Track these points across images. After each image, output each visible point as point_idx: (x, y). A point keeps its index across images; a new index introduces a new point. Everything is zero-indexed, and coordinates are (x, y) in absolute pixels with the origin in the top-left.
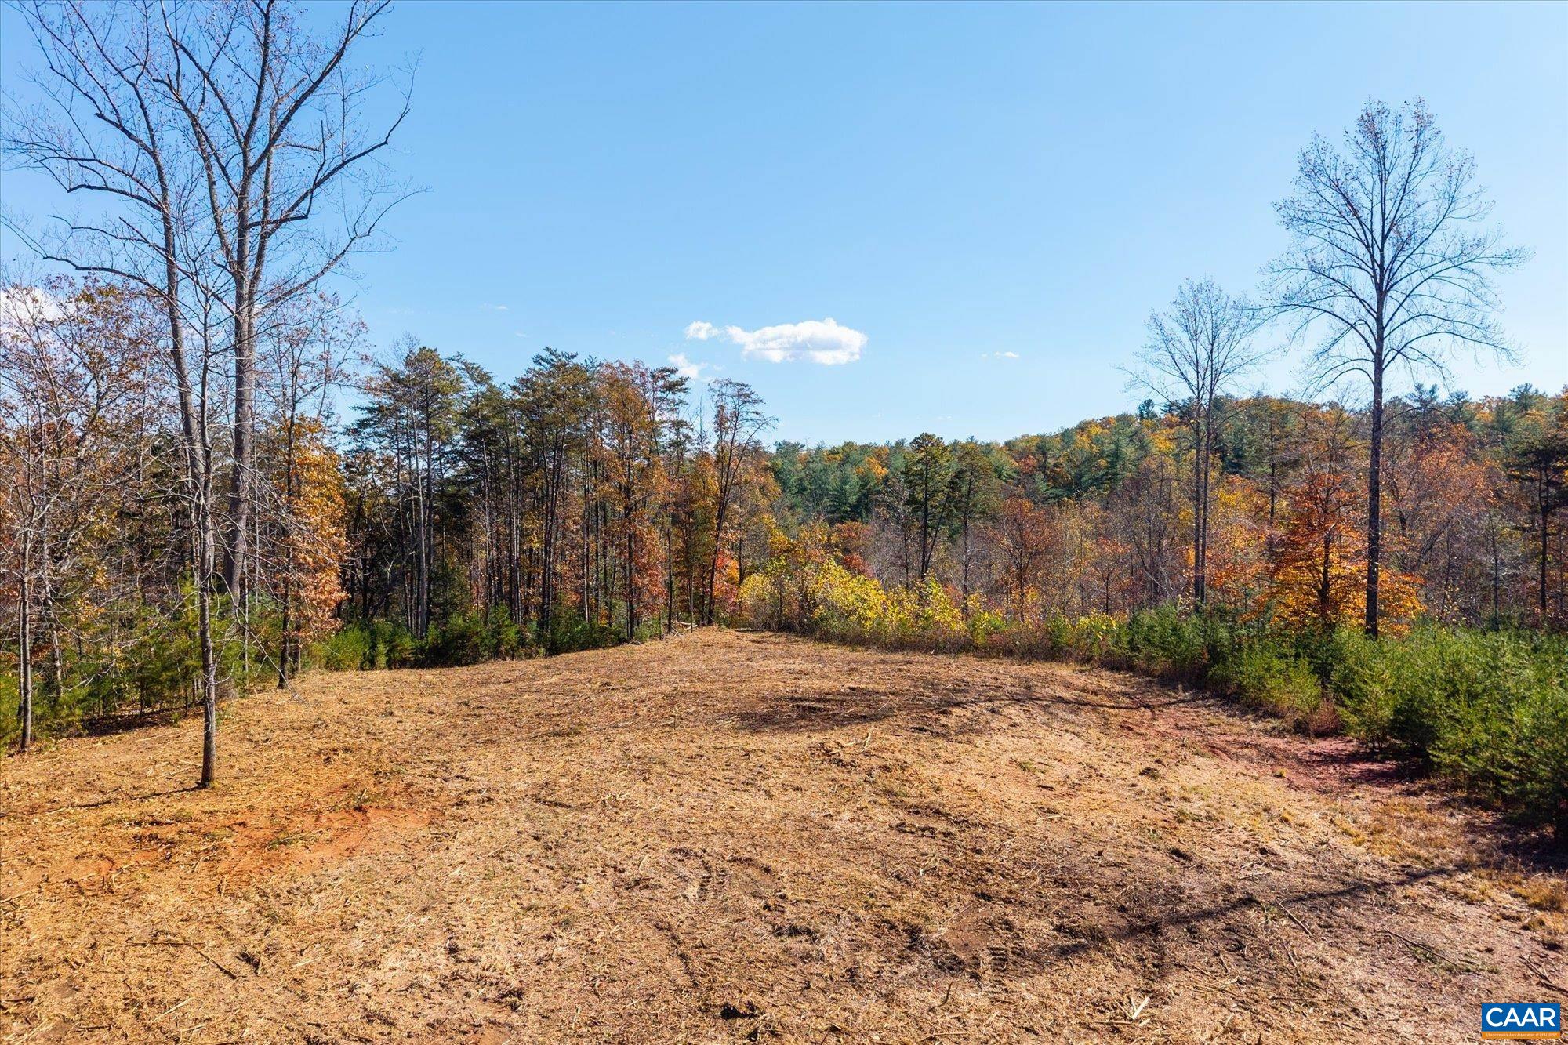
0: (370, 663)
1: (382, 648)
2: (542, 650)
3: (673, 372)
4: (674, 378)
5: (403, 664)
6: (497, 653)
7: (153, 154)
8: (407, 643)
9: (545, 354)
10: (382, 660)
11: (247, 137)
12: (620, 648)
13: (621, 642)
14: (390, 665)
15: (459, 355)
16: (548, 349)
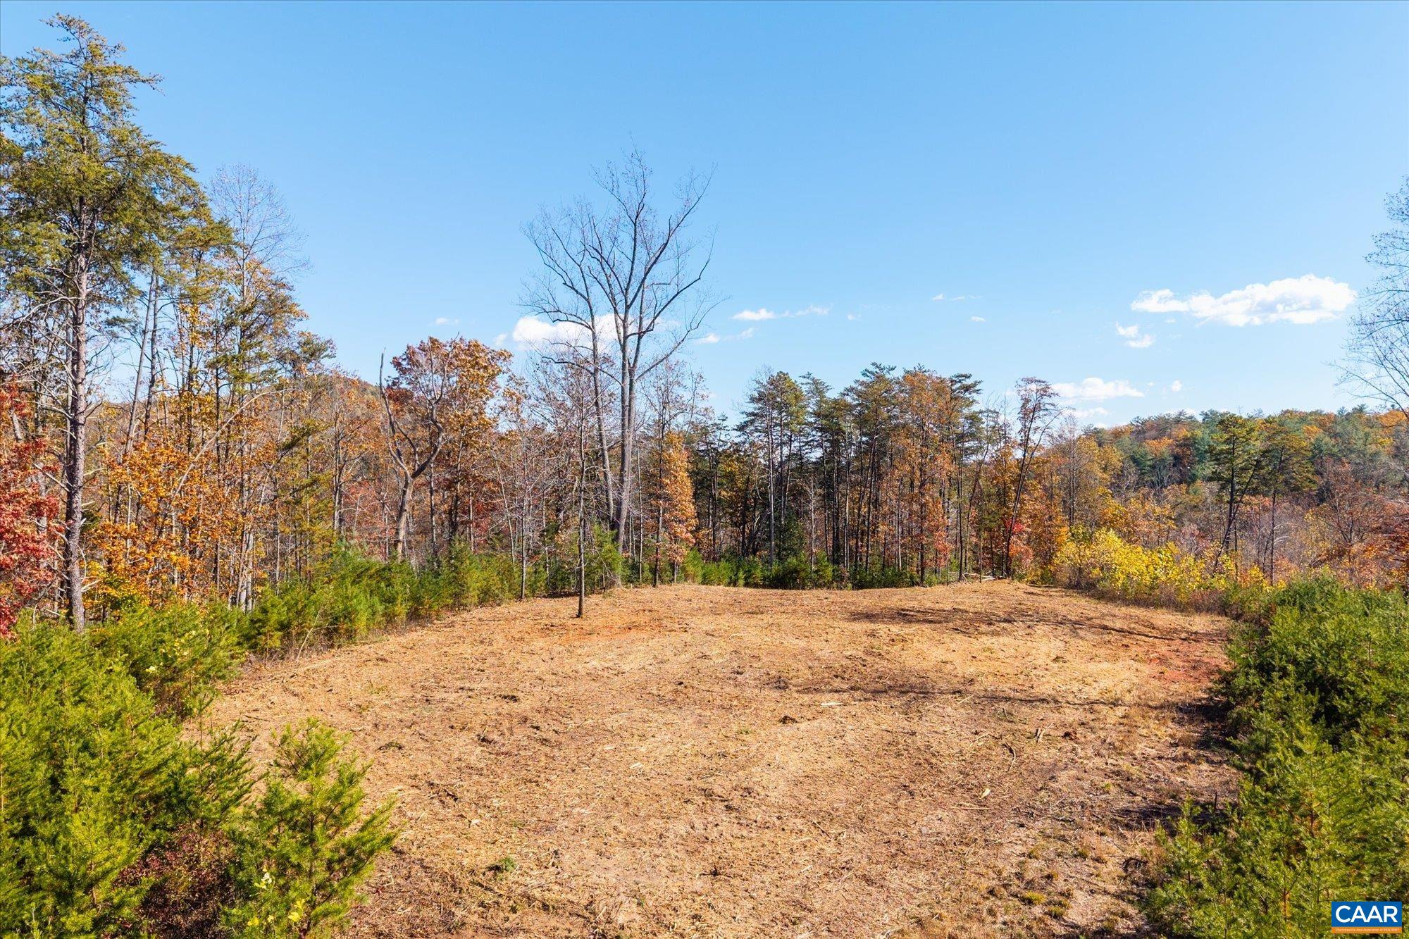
0: (733, 583)
1: (741, 575)
2: (850, 585)
3: (968, 377)
4: (968, 382)
5: (756, 586)
6: (817, 585)
7: (588, 301)
8: (758, 574)
9: (872, 369)
10: (741, 582)
11: (627, 290)
12: (912, 589)
13: (913, 584)
14: (747, 585)
15: (809, 374)
16: (873, 364)
